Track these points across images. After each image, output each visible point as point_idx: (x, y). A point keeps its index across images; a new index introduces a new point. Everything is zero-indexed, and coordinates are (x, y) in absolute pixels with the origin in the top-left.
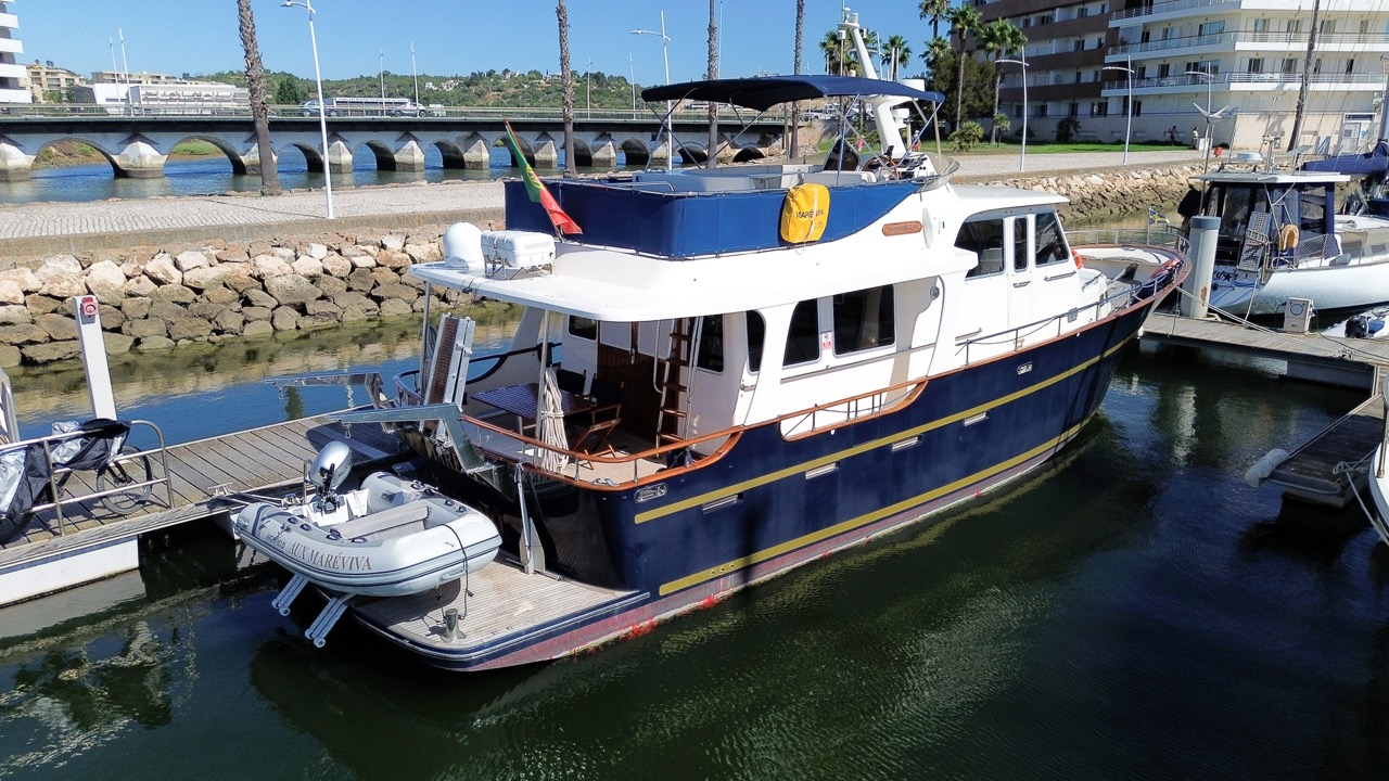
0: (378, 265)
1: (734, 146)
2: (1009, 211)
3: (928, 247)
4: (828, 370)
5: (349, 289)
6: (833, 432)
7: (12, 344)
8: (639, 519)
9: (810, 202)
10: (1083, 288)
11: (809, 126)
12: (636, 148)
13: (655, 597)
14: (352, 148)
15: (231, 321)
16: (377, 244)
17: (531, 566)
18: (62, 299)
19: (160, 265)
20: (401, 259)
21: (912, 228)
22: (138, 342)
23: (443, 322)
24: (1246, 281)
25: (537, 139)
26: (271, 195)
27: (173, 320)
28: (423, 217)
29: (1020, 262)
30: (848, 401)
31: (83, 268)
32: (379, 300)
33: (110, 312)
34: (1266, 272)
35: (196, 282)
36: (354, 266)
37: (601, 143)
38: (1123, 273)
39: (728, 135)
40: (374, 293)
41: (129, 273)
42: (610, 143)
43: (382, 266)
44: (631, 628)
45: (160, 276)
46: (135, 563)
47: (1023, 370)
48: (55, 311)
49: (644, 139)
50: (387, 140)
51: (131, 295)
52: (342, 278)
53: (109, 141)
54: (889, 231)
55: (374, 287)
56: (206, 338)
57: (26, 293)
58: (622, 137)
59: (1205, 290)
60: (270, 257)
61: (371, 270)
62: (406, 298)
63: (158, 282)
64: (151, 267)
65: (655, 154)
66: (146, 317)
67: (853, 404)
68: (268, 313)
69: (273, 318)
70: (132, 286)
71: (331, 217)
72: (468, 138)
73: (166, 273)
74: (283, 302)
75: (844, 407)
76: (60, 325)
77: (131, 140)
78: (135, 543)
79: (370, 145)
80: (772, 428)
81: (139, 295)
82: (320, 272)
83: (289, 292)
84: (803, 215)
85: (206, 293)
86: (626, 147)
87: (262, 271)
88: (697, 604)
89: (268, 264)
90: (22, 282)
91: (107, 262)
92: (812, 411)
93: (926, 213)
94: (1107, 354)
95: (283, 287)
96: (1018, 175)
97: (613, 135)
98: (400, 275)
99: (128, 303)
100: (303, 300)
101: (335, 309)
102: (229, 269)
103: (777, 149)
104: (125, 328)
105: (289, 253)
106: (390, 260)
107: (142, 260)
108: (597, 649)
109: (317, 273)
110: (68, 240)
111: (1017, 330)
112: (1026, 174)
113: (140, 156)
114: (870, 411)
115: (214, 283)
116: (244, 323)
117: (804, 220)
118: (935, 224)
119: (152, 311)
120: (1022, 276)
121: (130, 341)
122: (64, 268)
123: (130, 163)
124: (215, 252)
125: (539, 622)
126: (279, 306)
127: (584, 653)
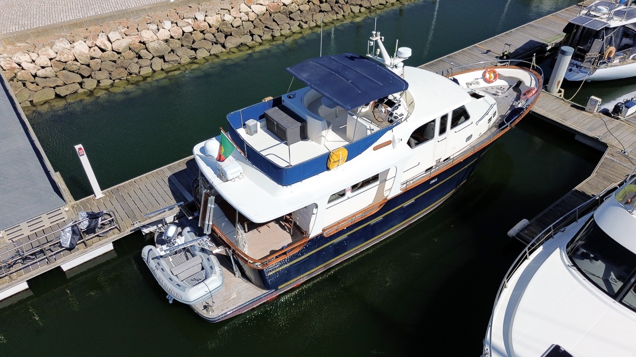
0: (194, 30)
3: (394, 148)
4: (349, 198)
5: (182, 46)
6: (345, 229)
7: (50, 87)
8: (269, 274)
9: (339, 157)
13: (277, 290)
15: (135, 69)
16: (193, 18)
17: (237, 275)
18: (66, 62)
19: (102, 41)
20: (204, 26)
21: (388, 143)
23: (203, 193)
24: (584, 70)
27: (111, 70)
29: (442, 131)
30: (352, 217)
31: (71, 44)
32: (195, 50)
33: (85, 68)
34: (594, 68)
35: (118, 49)
36: (184, 32)
38: (515, 85)
40: (194, 46)
41: (90, 46)
43: (196, 30)
44: (269, 299)
45: (103, 47)
46: (112, 249)
47: (433, 182)
48: (64, 69)
51: (92, 58)
52: (179, 39)
54: (375, 149)
55: (193, 43)
56: (125, 78)
57: (51, 59)
59: (559, 82)
60: (146, 31)
61: (191, 33)
62: (207, 48)
63: (103, 51)
64: (98, 42)
66: (100, 70)
67: (354, 218)
68: (149, 62)
69: (151, 64)
70: (93, 53)
71: (172, 0)
73: (105, 45)
74: (155, 56)
76: (67, 77)
78: (112, 243)
80: (321, 236)
81: (96, 58)
82: (169, 38)
83: (157, 50)
84: (336, 162)
85: (123, 54)
87: (145, 40)
88: (293, 287)
89: (147, 35)
90: (48, 55)
91: (80, 41)
93: (394, 137)
95: (154, 47)
98: (204, 34)
99: (92, 63)
100: (163, 54)
101: (177, 58)
102: (130, 40)
104: (93, 75)
105: (154, 27)
106: (199, 27)
107: (94, 38)
108: (257, 307)
110: (62, 27)
115: (125, 48)
116: (140, 67)
118: (398, 141)
119: (103, 67)
120: (443, 136)
121: (95, 82)
122: (63, 46)
124: (123, 31)
125: (237, 306)
126: (153, 57)
127: (253, 308)
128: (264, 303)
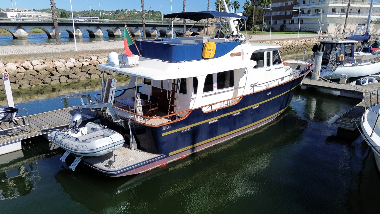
0: (90, 64)
1: (191, 32)
2: (265, 50)
3: (243, 60)
4: (216, 94)
5: (82, 71)
6: (217, 111)
8: (163, 135)
9: (210, 47)
10: (286, 71)
11: (212, 26)
12: (163, 32)
13: (168, 156)
14: (82, 31)
15: (48, 80)
16: (90, 58)
17: (133, 148)
19: (27, 64)
20: (96, 63)
21: (239, 54)
22: (20, 86)
23: (108, 80)
24: (330, 70)
25: (135, 29)
26: (59, 44)
27: (31, 80)
28: (103, 51)
29: (268, 64)
30: (221, 102)
31: (5, 65)
32: (90, 74)
33: (13, 78)
34: (335, 67)
35: (37, 69)
36: (83, 65)
37: (153, 30)
38: (297, 67)
39: (189, 28)
40: (89, 72)
42: (156, 30)
43: (91, 65)
44: (161, 165)
45: (27, 67)
46: (21, 148)
47: (269, 94)
49: (165, 29)
50: (92, 29)
51: (18, 73)
52: (79, 68)
53: (11, 29)
54: (232, 55)
55: (89, 70)
56: (40, 85)
58: (159, 29)
59: (319, 72)
60: (58, 62)
61: (88, 66)
62: (98, 74)
63: (26, 69)
64: (24, 65)
65: (168, 34)
66: (23, 79)
67: (222, 103)
68: (58, 78)
69: (60, 79)
70: (19, 70)
71: (76, 51)
72: (116, 29)
73: (28, 66)
74: (62, 75)
75: (220, 104)
77: (18, 28)
78: (20, 143)
79: (87, 30)
80: (200, 110)
81: (21, 73)
82: (73, 66)
83: (64, 72)
84: (209, 51)
85: (40, 72)
86: (160, 32)
87: (56, 66)
88: (179, 158)
89: (58, 64)
91: (11, 63)
92: (211, 105)
93: (242, 50)
94: (292, 89)
95: (62, 70)
96: (269, 40)
97: (157, 28)
98: (96, 67)
99: (18, 75)
100: (68, 74)
101: (78, 77)
102: (47, 65)
103: (203, 33)
104: (17, 82)
105: (64, 61)
106: (93, 63)
107: (22, 62)
108: (151, 170)
109: (72, 66)
111: (267, 83)
112: (271, 40)
113: (21, 33)
114: (227, 105)
115: (42, 69)
116: (51, 80)
117: (209, 52)
118: (245, 53)
119: (25, 77)
120: (269, 68)
121: (18, 86)
123: (18, 35)
124: (43, 60)
125: (135, 163)
126: (61, 76)
127: (148, 171)
128: (157, 168)
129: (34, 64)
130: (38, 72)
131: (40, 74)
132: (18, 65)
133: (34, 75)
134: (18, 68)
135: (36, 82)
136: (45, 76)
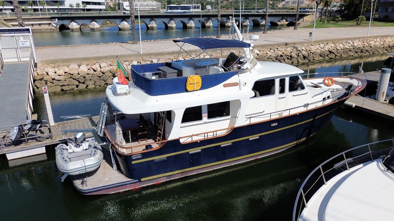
1: (287, 21)
2: (277, 77)
3: (240, 90)
4: (205, 123)
6: (199, 142)
7: (60, 86)
8: (133, 162)
9: (193, 80)
10: (313, 97)
12: (256, 21)
13: (140, 181)
16: (151, 61)
17: (114, 168)
18: (73, 75)
19: (96, 67)
21: (235, 84)
22: (87, 86)
25: (226, 19)
26: (135, 44)
27: (96, 81)
29: (282, 91)
30: (204, 133)
31: (79, 67)
33: (82, 78)
35: (103, 71)
37: (245, 20)
39: (285, 18)
41: (89, 68)
42: (248, 20)
44: (133, 188)
45: (95, 69)
46: (45, 152)
47: (274, 125)
48: (71, 78)
49: (259, 19)
51: (89, 74)
53: (117, 21)
54: (225, 86)
56: (103, 86)
57: (65, 73)
58: (251, 19)
59: (384, 93)
63: (95, 71)
64: (94, 67)
65: (261, 24)
66: (90, 80)
70: (89, 72)
71: (141, 53)
73: (97, 69)
75: (203, 135)
76: (71, 81)
77: (122, 21)
80: (177, 141)
81: (90, 74)
84: (191, 84)
85: (105, 74)
86: (253, 21)
88: (154, 183)
90: (65, 70)
91: (84, 65)
92: (191, 136)
96: (366, 37)
97: (249, 18)
99: (87, 76)
102: (112, 68)
104: (85, 82)
105: (128, 63)
107: (92, 65)
108: (123, 192)
110: (77, 59)
111: (271, 113)
112: (369, 37)
113: (124, 25)
114: (213, 136)
115: (107, 72)
119: (92, 78)
120: (282, 95)
121: (86, 86)
122: (74, 67)
124: (109, 63)
125: (105, 185)
127: (119, 193)
128: (129, 190)
129: (102, 67)
130: (104, 73)
131: (105, 76)
132: (89, 67)
133: (100, 77)
134: (89, 69)
135: (100, 83)
136: (109, 78)
